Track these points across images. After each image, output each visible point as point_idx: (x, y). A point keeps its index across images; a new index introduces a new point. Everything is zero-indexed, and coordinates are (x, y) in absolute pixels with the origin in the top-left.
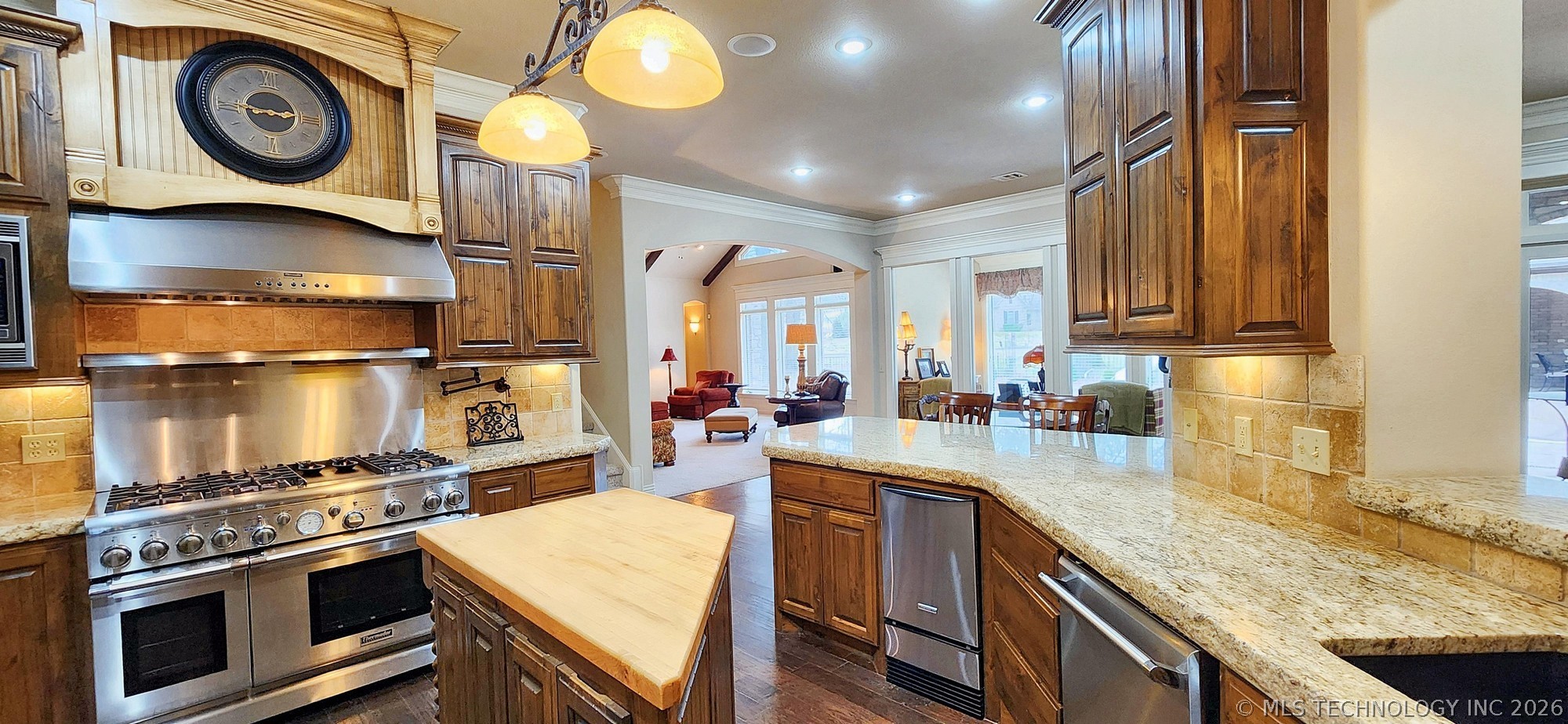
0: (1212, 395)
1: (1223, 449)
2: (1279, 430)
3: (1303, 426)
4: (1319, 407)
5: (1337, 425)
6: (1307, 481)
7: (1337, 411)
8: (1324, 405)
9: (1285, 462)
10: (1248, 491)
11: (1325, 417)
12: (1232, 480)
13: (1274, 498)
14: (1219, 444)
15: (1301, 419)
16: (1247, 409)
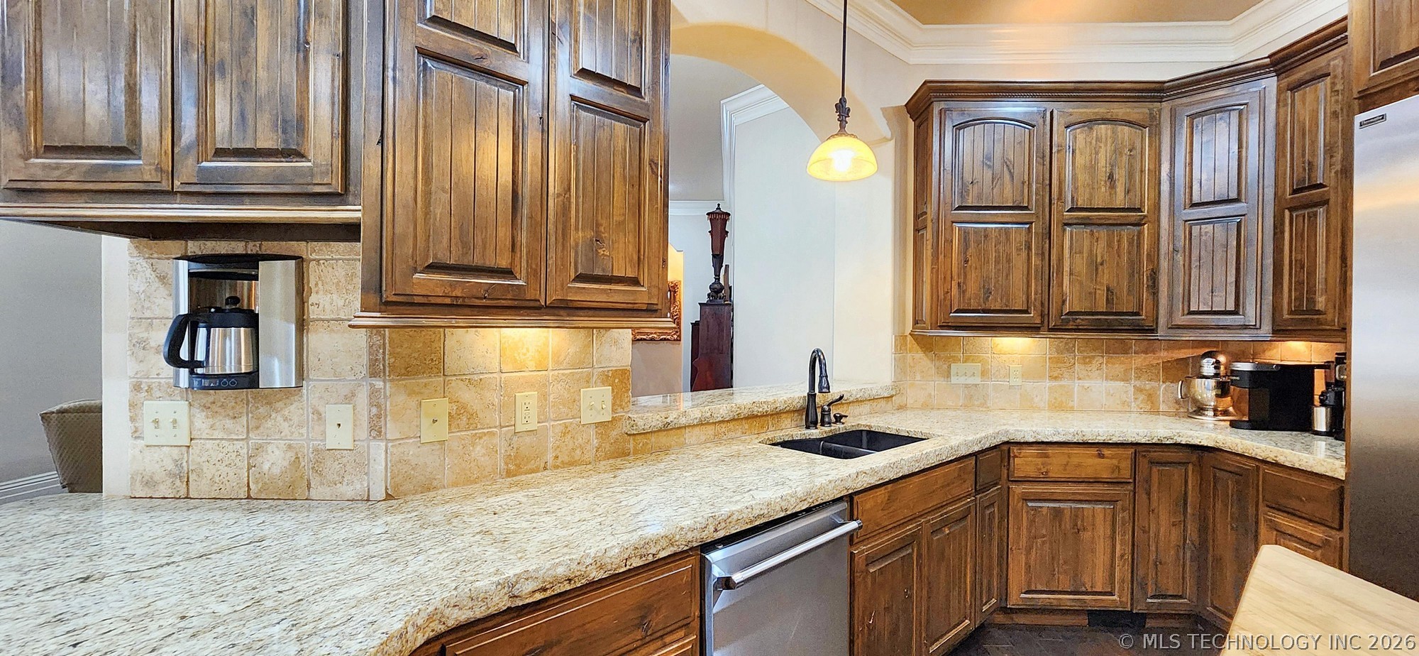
0: (476, 377)
1: (493, 434)
2: (566, 395)
3: (589, 387)
4: (602, 369)
5: (617, 381)
6: (592, 431)
7: (616, 370)
8: (606, 367)
9: (571, 423)
10: (532, 465)
11: (608, 376)
12: (507, 464)
13: (560, 460)
14: (486, 431)
15: (588, 382)
16: (531, 385)
